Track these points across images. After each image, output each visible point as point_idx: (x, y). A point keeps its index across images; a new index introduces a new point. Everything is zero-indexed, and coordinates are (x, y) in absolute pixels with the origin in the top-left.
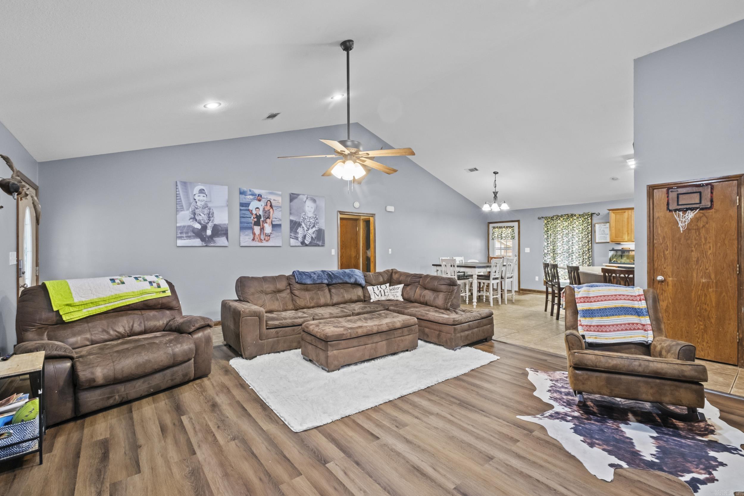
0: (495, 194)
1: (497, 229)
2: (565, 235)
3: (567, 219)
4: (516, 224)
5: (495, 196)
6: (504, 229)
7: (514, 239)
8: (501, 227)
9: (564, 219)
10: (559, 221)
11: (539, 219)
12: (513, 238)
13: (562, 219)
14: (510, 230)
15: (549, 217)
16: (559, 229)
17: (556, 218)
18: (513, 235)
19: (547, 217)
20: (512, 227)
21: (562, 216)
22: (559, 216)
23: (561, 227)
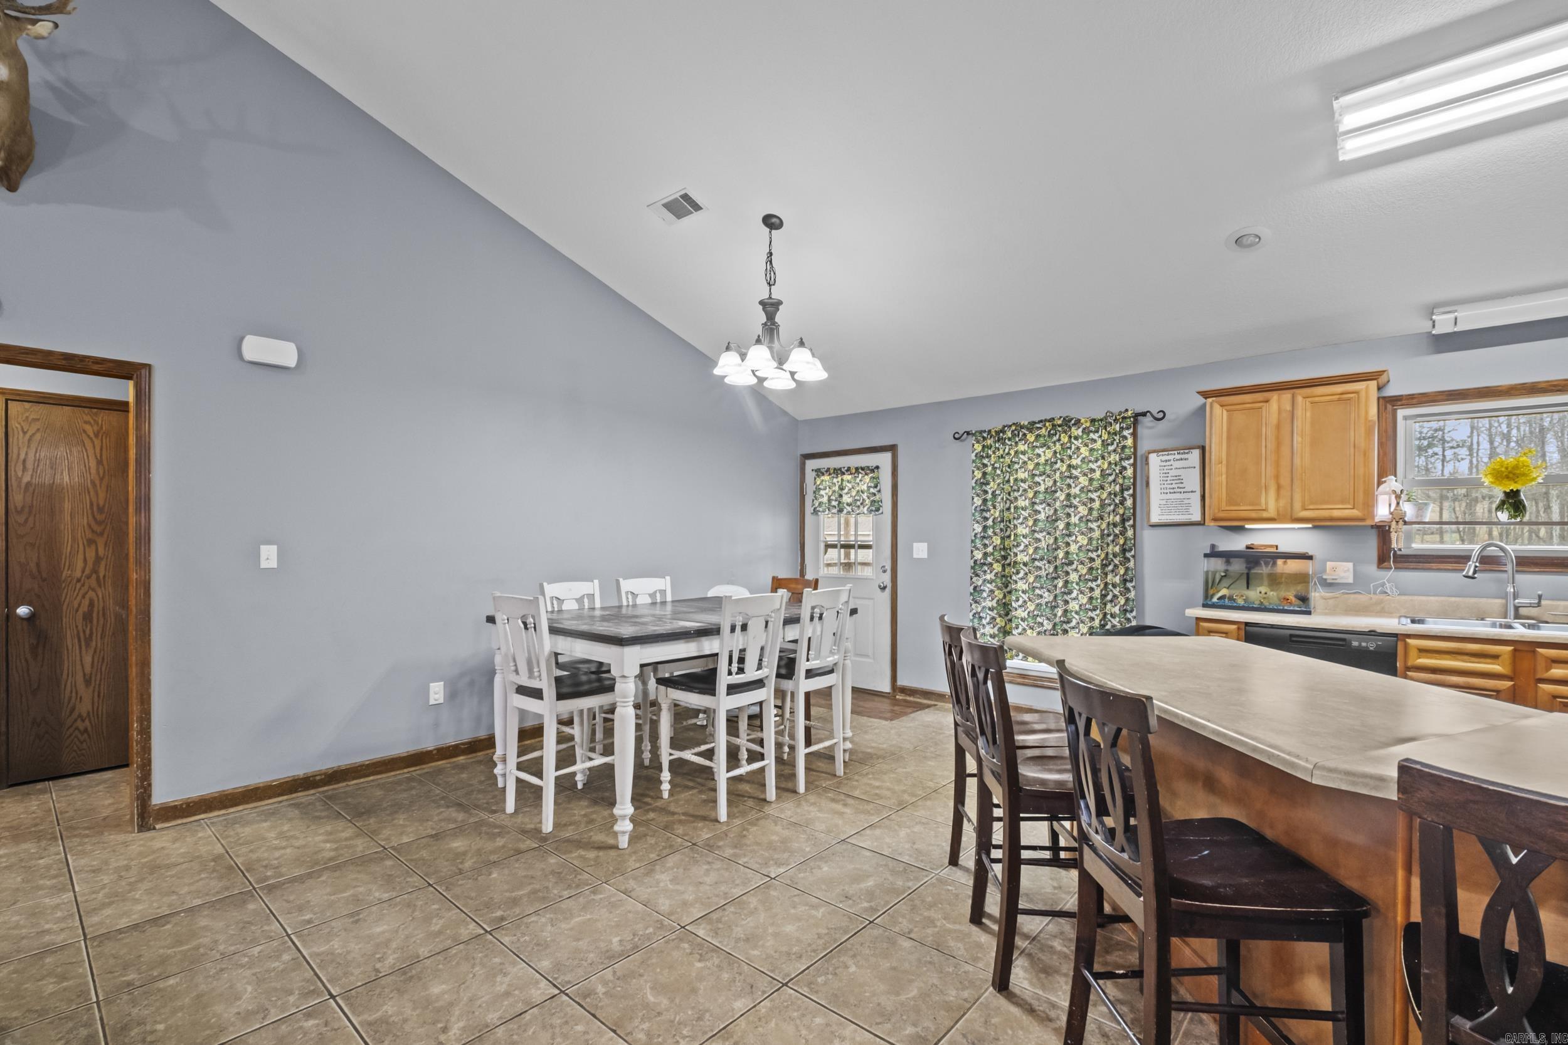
0: (771, 307)
1: (826, 478)
2: (1041, 496)
3: (1050, 435)
4: (884, 460)
5: (771, 317)
6: (847, 477)
7: (878, 510)
8: (838, 472)
9: (1038, 436)
10: (1022, 447)
11: (957, 438)
12: (876, 507)
13: (1031, 438)
14: (867, 479)
15: (990, 431)
16: (1022, 475)
17: (1014, 435)
18: (877, 498)
19: (981, 432)
20: (873, 471)
21: (1031, 427)
22: (1022, 427)
23: (1031, 466)
